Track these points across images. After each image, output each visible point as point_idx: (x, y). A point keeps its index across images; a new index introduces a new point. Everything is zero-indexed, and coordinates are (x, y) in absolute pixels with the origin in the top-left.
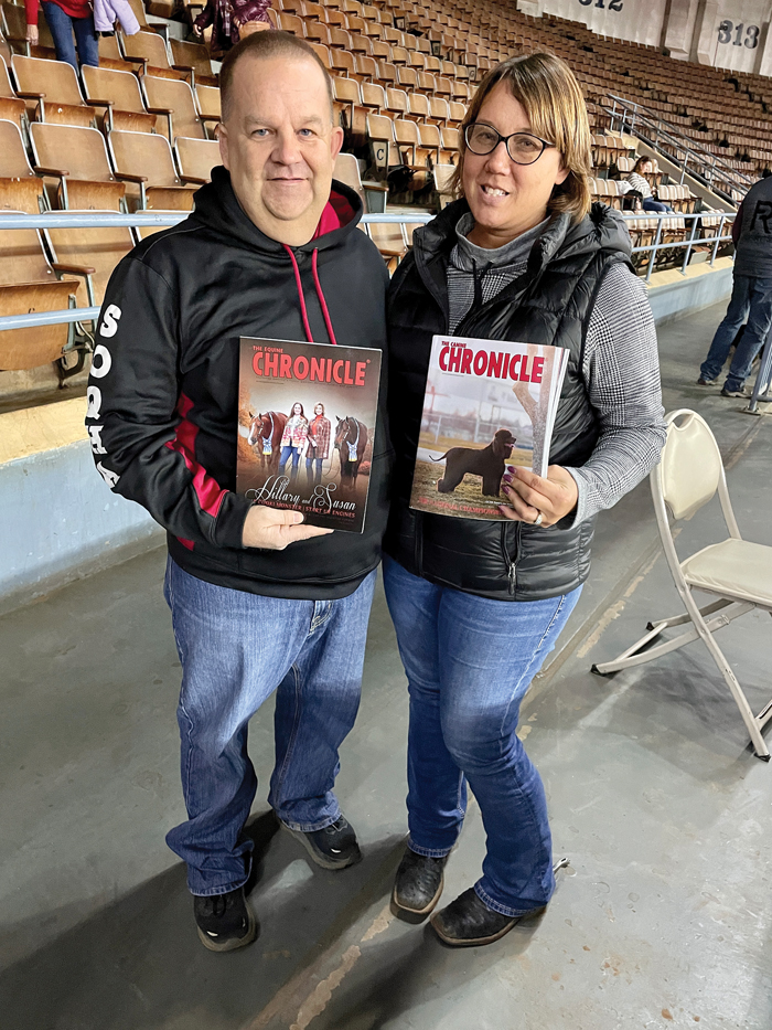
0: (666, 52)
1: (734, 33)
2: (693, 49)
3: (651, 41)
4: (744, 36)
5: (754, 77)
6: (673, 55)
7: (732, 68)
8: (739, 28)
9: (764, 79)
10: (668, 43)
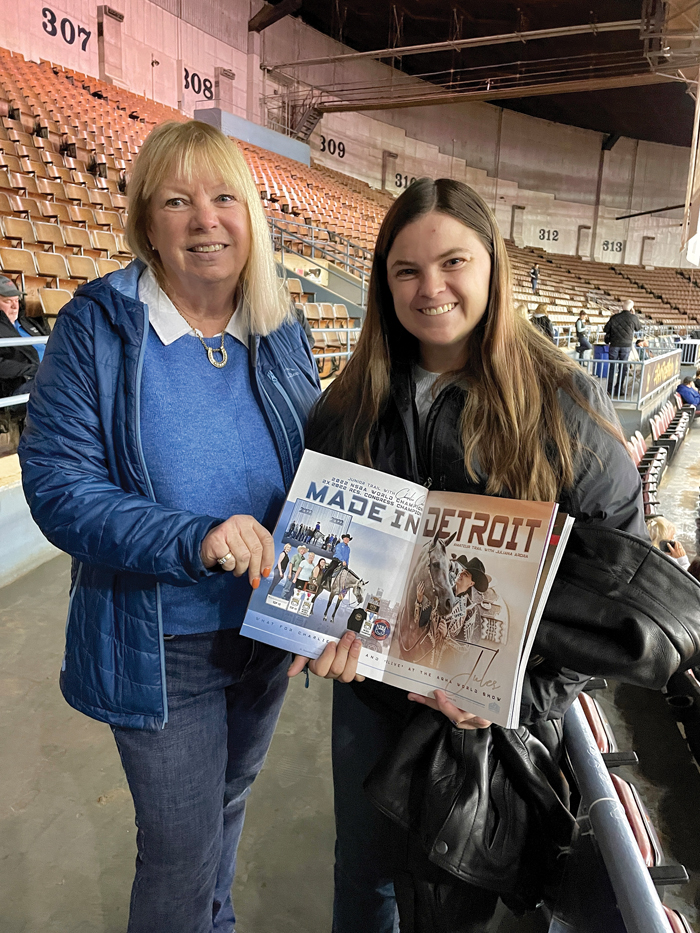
0: (580, 258)
1: (610, 246)
2: (592, 255)
3: (572, 253)
4: (615, 247)
5: (622, 265)
6: (584, 259)
7: (611, 262)
8: (613, 244)
9: (627, 266)
10: (580, 253)
